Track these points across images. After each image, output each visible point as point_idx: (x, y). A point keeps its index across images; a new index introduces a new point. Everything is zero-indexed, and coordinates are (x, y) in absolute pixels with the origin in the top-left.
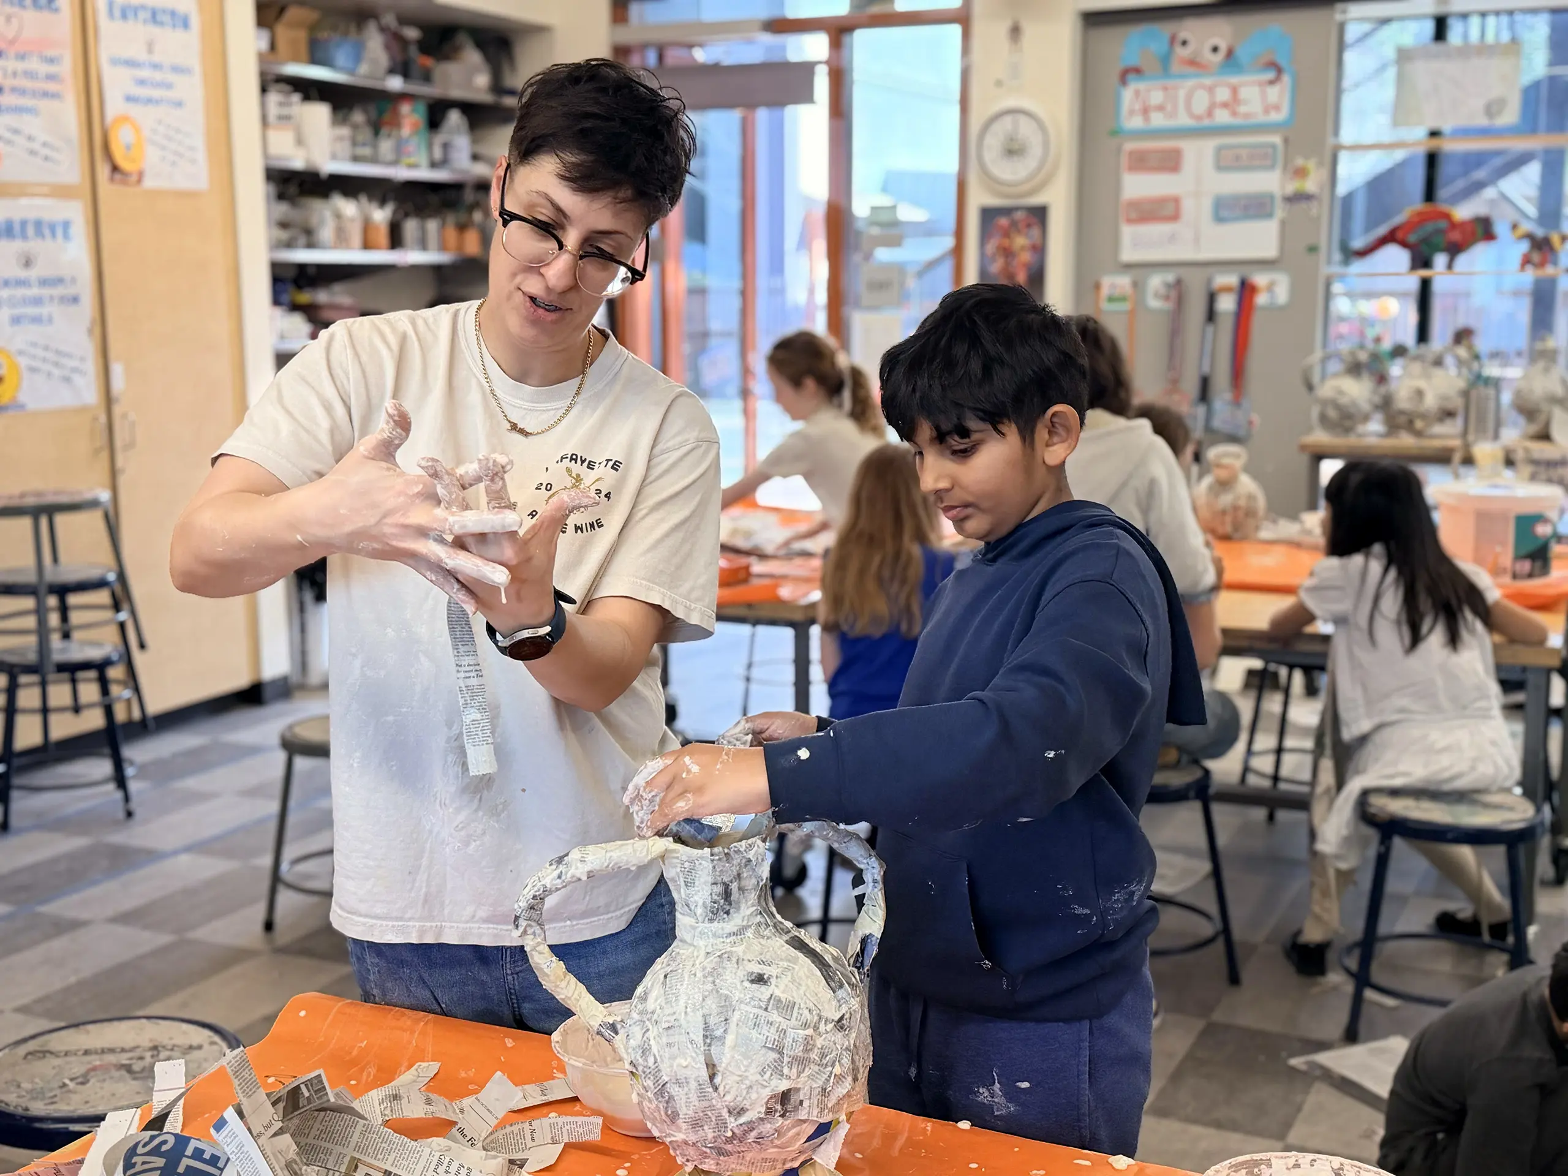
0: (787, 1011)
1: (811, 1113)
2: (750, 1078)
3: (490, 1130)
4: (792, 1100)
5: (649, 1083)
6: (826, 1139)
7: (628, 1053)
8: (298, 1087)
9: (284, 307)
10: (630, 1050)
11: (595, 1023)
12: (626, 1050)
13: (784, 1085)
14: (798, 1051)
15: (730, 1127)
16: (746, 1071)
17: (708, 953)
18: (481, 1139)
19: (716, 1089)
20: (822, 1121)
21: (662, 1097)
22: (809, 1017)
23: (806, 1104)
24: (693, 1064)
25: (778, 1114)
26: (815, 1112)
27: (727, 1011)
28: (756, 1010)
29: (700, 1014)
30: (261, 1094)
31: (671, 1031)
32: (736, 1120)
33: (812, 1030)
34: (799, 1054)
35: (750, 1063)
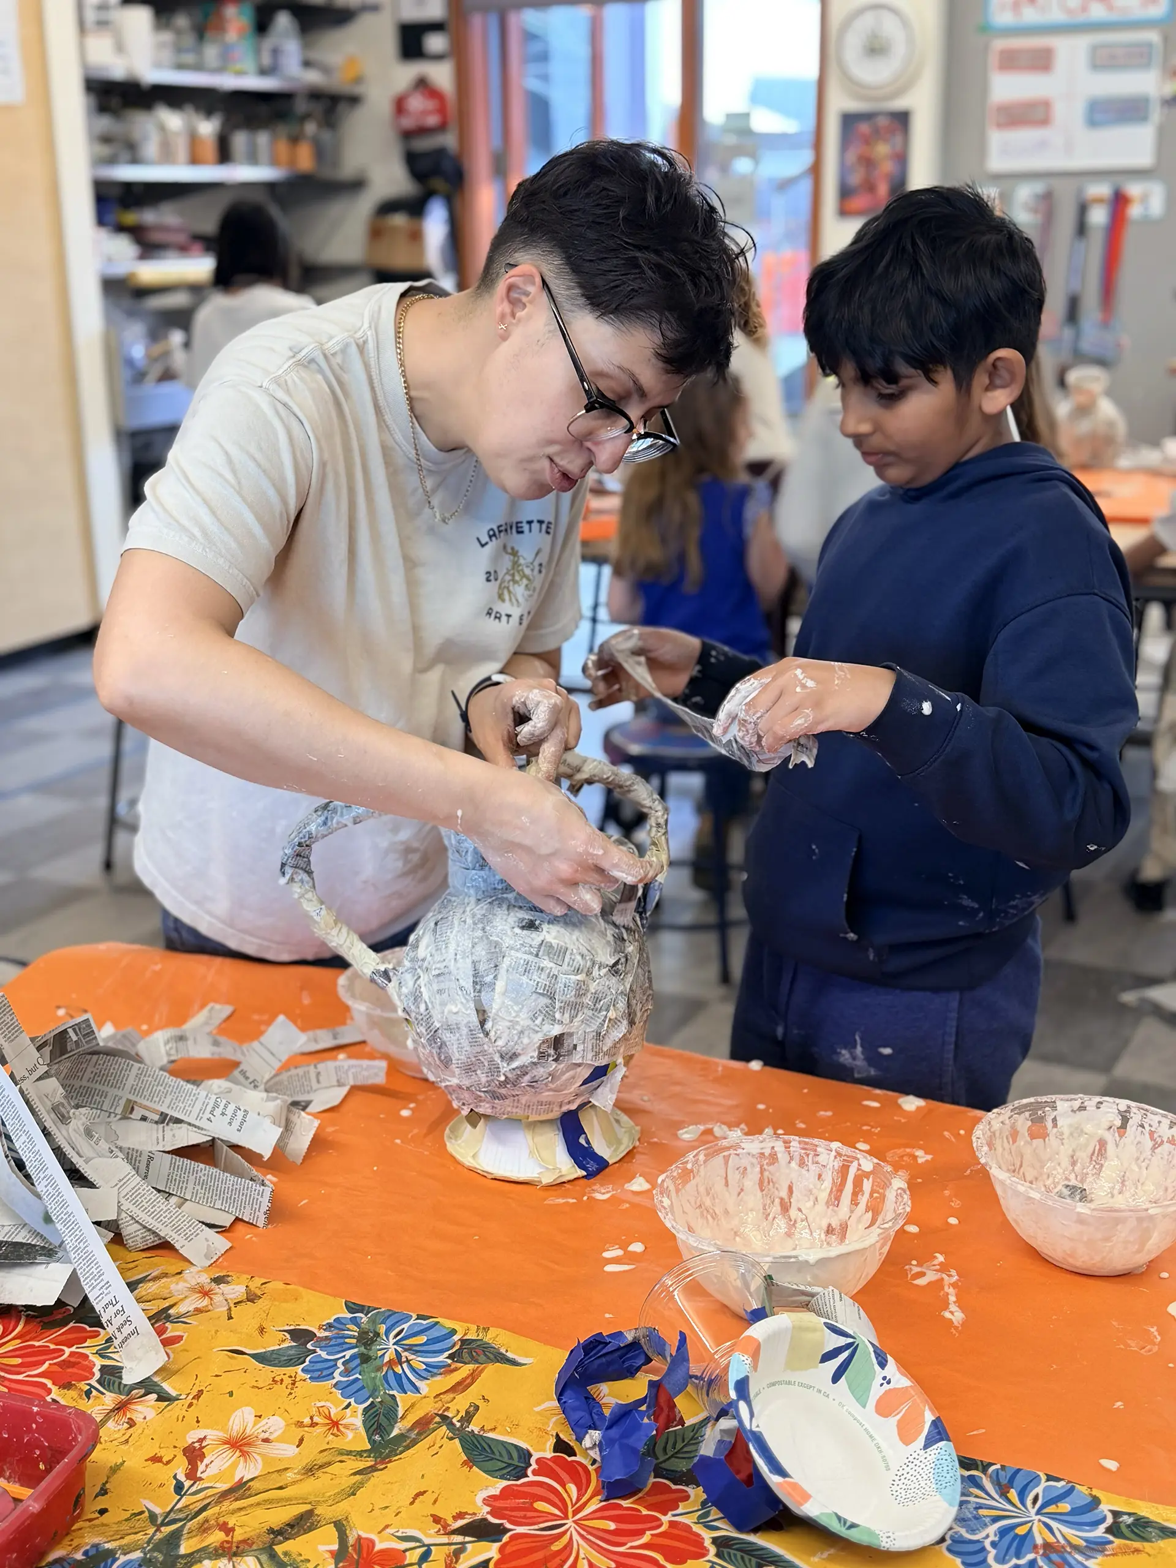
0: (559, 956)
1: (585, 1057)
2: (522, 1023)
3: (273, 1072)
4: (565, 1045)
5: (422, 1030)
6: (603, 1082)
7: (401, 1001)
8: (65, 1031)
9: (110, 228)
10: (402, 997)
11: (368, 971)
12: (399, 996)
13: (556, 1030)
14: (571, 996)
15: (503, 1071)
16: (517, 1016)
17: (479, 900)
18: (265, 1081)
19: (487, 1034)
20: (597, 1064)
21: (435, 1043)
22: (582, 963)
23: (580, 1048)
24: (463, 1010)
25: (551, 1059)
26: (590, 1055)
27: (497, 958)
28: (526, 957)
29: (469, 961)
30: (25, 1039)
31: (441, 978)
32: (508, 1064)
33: (584, 975)
34: (572, 999)
35: (521, 1009)
